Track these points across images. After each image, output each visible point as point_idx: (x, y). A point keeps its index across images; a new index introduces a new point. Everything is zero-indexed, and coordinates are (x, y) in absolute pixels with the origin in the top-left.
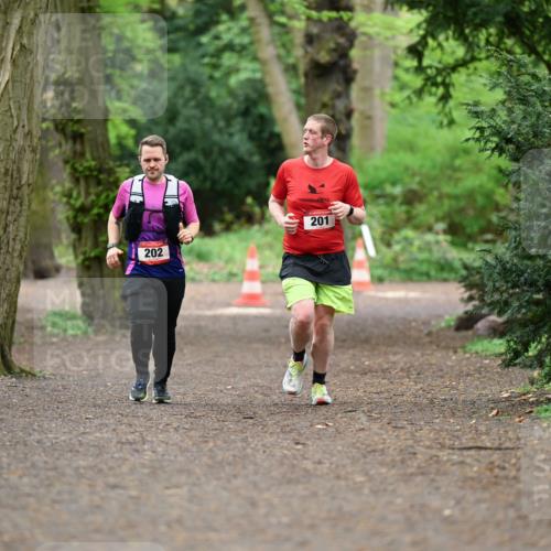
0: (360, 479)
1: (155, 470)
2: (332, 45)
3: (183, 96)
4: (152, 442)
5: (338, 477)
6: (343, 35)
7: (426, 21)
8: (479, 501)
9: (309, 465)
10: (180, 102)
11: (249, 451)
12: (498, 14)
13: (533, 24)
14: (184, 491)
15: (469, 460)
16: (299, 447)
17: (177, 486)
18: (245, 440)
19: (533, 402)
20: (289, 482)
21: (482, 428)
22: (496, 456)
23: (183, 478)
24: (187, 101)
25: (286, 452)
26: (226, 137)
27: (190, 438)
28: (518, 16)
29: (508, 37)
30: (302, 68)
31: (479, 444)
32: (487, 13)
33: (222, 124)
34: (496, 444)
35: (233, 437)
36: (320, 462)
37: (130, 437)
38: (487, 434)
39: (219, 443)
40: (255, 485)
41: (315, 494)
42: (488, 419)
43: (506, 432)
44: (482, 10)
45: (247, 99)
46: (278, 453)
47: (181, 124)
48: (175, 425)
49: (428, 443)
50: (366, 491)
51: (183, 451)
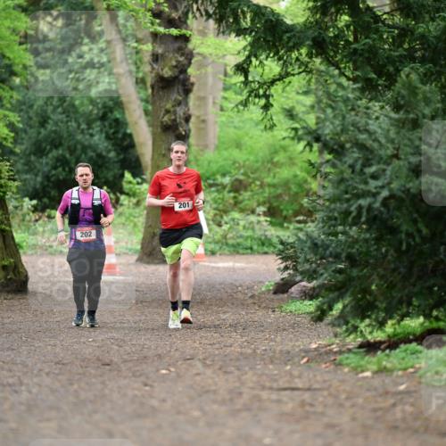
0: (196, 413)
1: (30, 407)
2: (174, 63)
3: (51, 104)
4: (28, 385)
5: (179, 413)
6: (182, 55)
7: (250, 44)
8: (293, 432)
9: (155, 403)
10: (50, 108)
11: (107, 391)
12: (308, 39)
13: (336, 45)
14: (53, 424)
15: (285, 399)
16: (147, 388)
17: (48, 420)
18: (103, 383)
19: (336, 353)
20: (139, 416)
21: (296, 373)
22: (307, 396)
23: (53, 414)
24: (56, 108)
25: (136, 392)
26: (88, 137)
27: (59, 381)
28: (324, 40)
29: (316, 57)
30: (149, 81)
31: (293, 386)
32: (299, 38)
33: (84, 126)
34: (307, 386)
35: (93, 380)
36: (164, 401)
37: (11, 381)
38: (300, 377)
39: (83, 385)
40: (111, 419)
41: (159, 427)
42: (300, 365)
43: (315, 376)
44: (294, 35)
45: (105, 106)
46: (130, 393)
47: (50, 127)
48: (47, 370)
49: (251, 385)
50: (201, 423)
51: (53, 391)
